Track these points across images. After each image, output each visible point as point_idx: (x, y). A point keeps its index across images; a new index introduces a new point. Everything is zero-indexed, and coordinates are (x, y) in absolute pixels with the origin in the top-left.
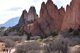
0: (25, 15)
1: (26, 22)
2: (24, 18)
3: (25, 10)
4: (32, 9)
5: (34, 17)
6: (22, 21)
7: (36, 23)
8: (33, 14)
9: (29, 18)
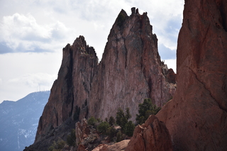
0: (79, 79)
1: (78, 131)
2: (79, 102)
3: (81, 40)
4: (127, 31)
5: (145, 89)
6: (60, 124)
7: (148, 132)
8: (137, 71)
9: (108, 97)
